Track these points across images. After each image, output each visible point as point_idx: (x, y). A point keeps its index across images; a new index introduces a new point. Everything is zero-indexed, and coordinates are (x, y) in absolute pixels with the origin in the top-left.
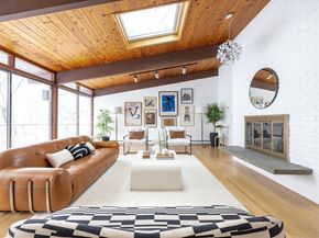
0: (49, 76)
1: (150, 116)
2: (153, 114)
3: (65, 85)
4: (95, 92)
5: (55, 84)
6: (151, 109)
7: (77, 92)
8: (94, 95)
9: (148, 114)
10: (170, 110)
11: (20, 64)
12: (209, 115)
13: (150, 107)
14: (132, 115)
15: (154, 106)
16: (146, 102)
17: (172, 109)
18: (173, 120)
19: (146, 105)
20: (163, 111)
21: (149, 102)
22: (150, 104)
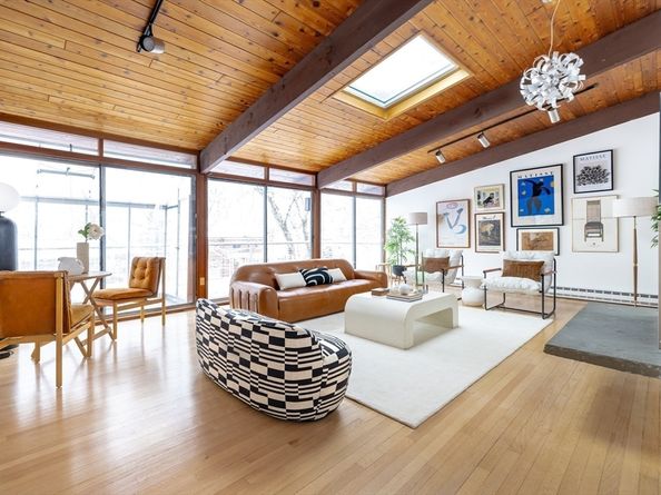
0: (309, 180)
1: (489, 228)
2: (496, 223)
3: (331, 186)
4: (388, 188)
5: (316, 190)
6: (489, 213)
7: (354, 193)
8: (386, 195)
9: (484, 223)
10: (539, 212)
11: (275, 175)
14: (451, 227)
15: (498, 205)
16: (479, 197)
17: (547, 210)
18: (551, 234)
19: (479, 203)
20: (520, 214)
21: (488, 196)
22: (489, 200)
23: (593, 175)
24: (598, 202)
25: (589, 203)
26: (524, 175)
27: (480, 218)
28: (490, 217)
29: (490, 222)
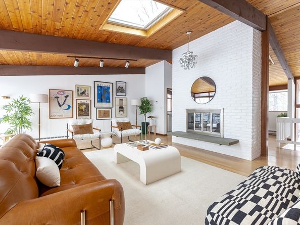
1: (84, 107)
2: (87, 105)
6: (84, 100)
9: (81, 105)
12: (141, 107)
13: (83, 97)
14: (60, 106)
15: (88, 96)
16: (78, 91)
17: (108, 101)
18: (109, 111)
19: (78, 94)
20: (98, 102)
21: (83, 91)
22: (83, 93)
23: (121, 90)
24: (122, 100)
25: (120, 99)
26: (100, 84)
27: (79, 102)
28: (84, 102)
29: (84, 104)
